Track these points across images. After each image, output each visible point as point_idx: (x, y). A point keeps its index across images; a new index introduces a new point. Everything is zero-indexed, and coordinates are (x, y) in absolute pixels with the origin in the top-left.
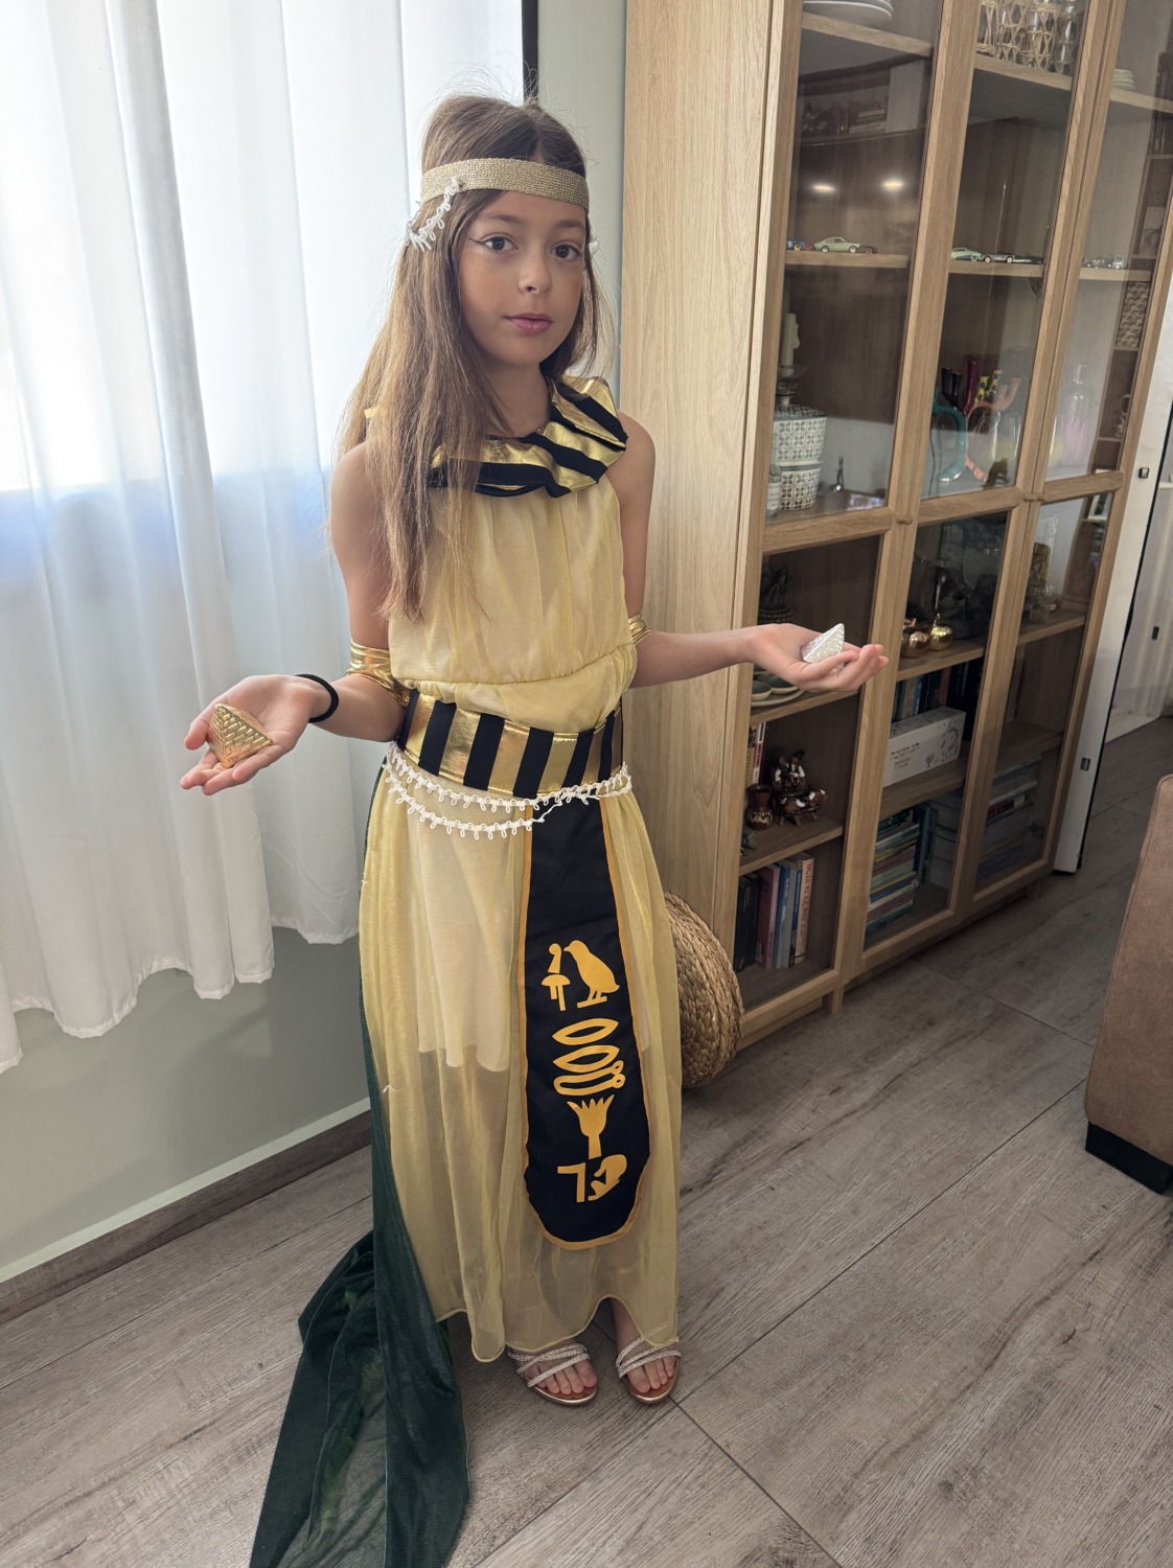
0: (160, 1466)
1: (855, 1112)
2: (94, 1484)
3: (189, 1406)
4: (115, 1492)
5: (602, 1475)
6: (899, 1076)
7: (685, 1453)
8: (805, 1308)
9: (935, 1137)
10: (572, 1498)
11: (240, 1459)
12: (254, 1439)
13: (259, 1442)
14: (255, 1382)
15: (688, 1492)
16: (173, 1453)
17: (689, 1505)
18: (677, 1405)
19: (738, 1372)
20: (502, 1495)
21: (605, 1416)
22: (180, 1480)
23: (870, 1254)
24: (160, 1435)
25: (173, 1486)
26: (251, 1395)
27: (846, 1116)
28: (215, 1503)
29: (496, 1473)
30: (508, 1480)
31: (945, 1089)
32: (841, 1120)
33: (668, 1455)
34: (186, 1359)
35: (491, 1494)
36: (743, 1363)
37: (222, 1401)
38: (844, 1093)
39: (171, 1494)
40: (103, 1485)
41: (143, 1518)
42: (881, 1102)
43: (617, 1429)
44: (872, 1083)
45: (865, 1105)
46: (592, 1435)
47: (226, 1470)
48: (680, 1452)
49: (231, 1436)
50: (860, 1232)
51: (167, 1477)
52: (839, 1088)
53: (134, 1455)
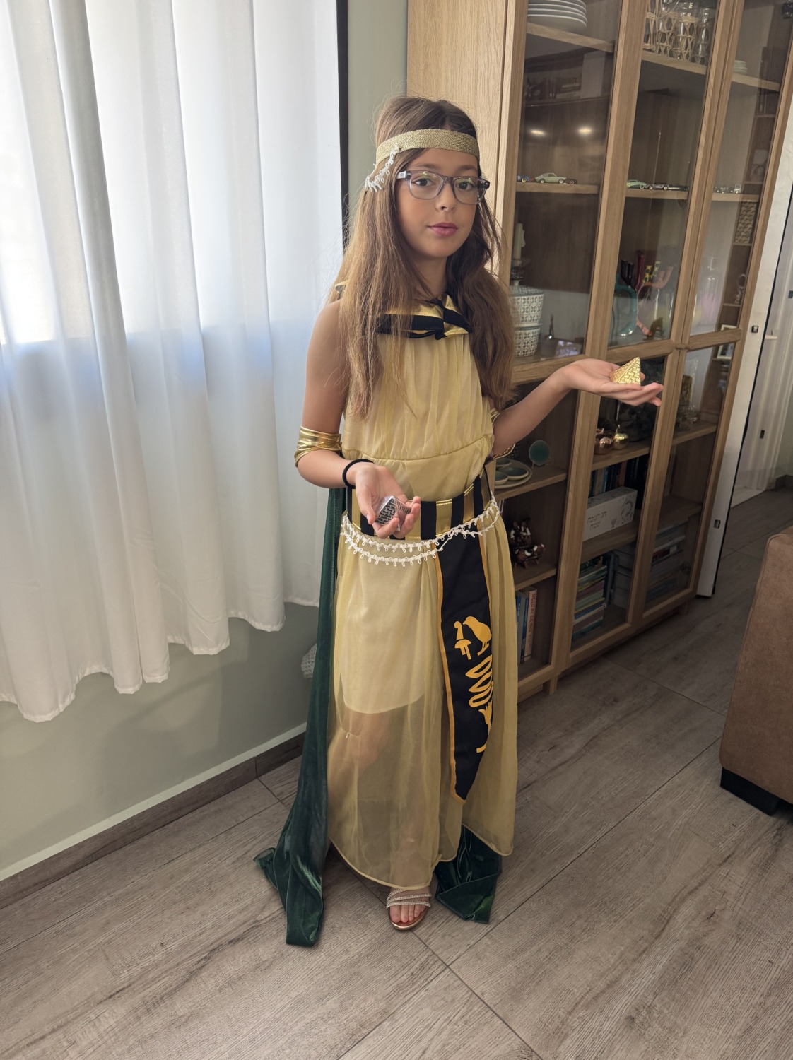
0: (93, 1017)
1: (566, 762)
2: (47, 1030)
3: (113, 974)
4: (61, 1036)
5: (398, 1016)
6: (595, 737)
7: (453, 1001)
8: (534, 897)
9: (620, 778)
10: (377, 1033)
11: (149, 1010)
12: (158, 996)
13: (162, 998)
14: (157, 957)
15: (456, 1027)
16: (101, 1007)
17: (456, 1036)
18: (448, 966)
19: (489, 943)
20: (329, 1032)
21: (399, 976)
22: (107, 1026)
23: (577, 860)
24: (93, 995)
25: (102, 1030)
26: (156, 966)
27: (560, 765)
28: (131, 1041)
29: (325, 1017)
30: (333, 1021)
31: (626, 745)
32: (556, 768)
33: (442, 1002)
34: (108, 942)
35: (321, 1031)
36: (492, 937)
37: (136, 970)
38: (558, 749)
39: (100, 1036)
40: (53, 1031)
41: (81, 1053)
42: (584, 755)
43: (407, 984)
44: (577, 742)
45: (572, 758)
46: (390, 989)
47: (139, 1018)
48: (450, 999)
49: (143, 994)
50: (570, 845)
51: (97, 1024)
52: (555, 746)
53: (75, 1009)
